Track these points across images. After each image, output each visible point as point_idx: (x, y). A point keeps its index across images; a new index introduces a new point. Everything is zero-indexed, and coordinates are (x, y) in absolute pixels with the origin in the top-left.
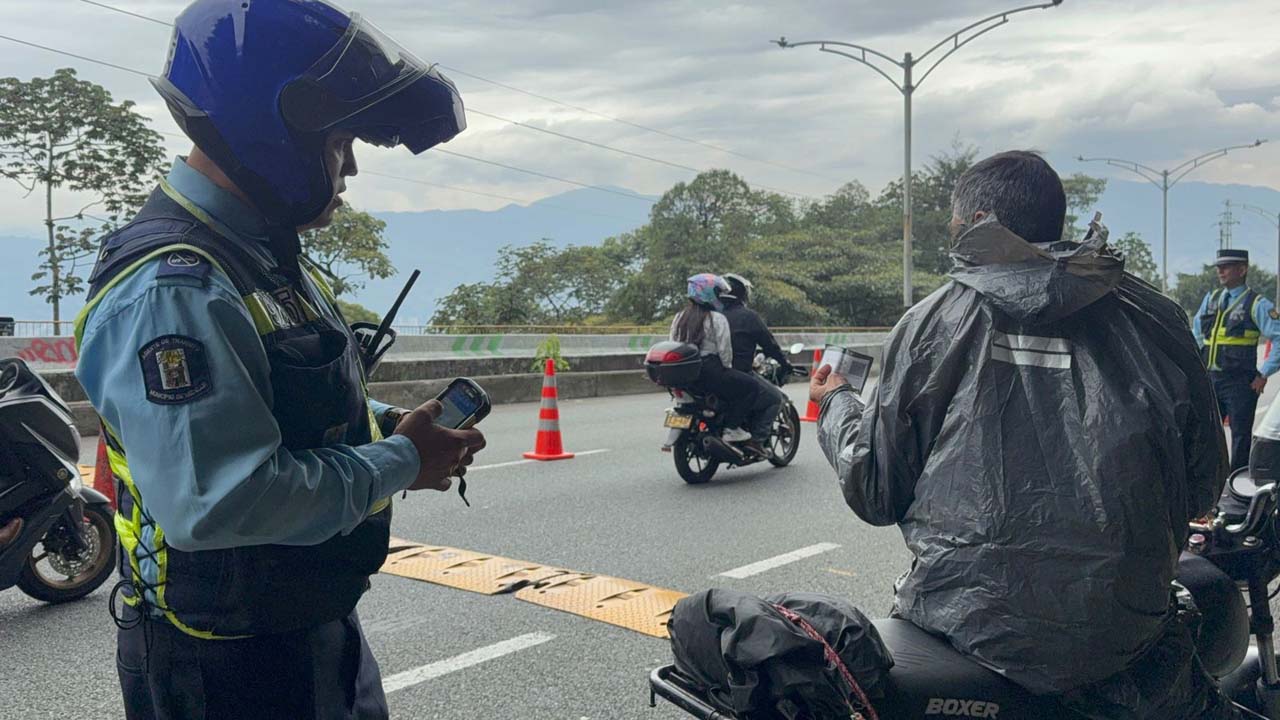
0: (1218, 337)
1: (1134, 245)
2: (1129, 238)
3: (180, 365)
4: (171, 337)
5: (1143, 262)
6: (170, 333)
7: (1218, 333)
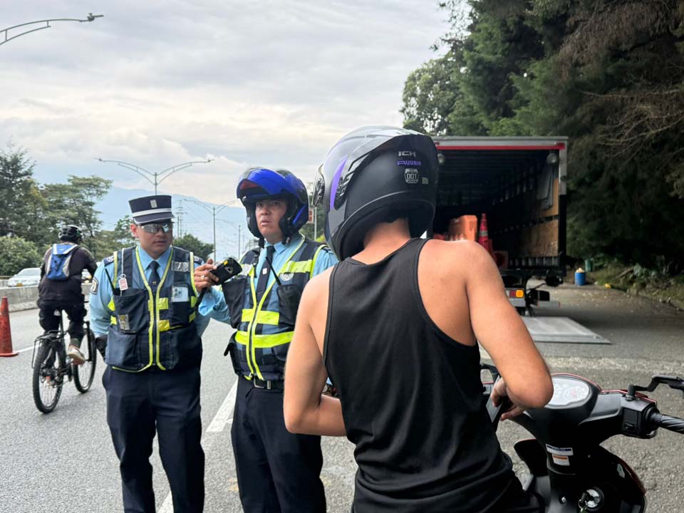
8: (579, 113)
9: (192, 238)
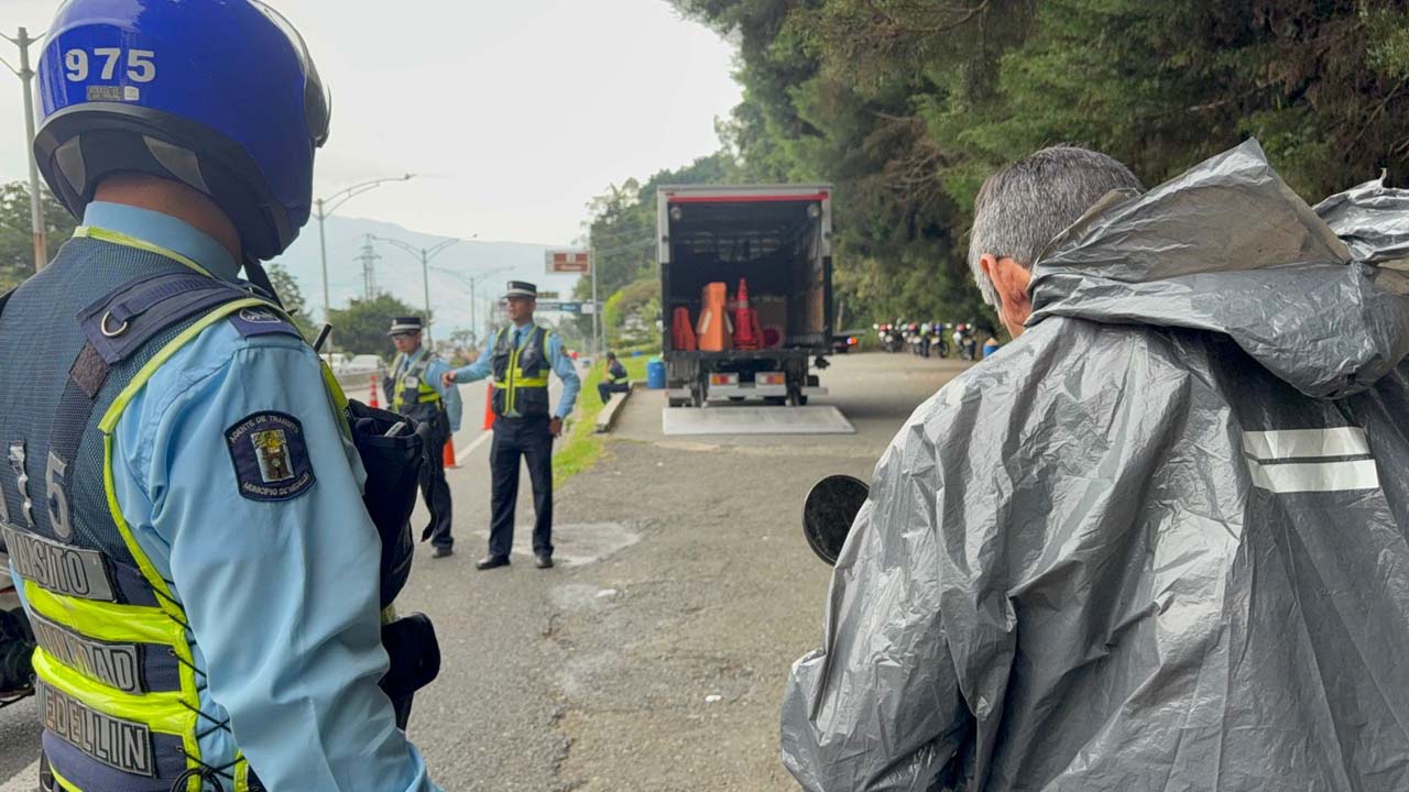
0: (514, 379)
1: (280, 278)
2: (274, 271)
3: (282, 450)
4: (266, 414)
5: (291, 296)
6: (265, 409)
7: (514, 375)
8: (867, 143)
9: (391, 300)
